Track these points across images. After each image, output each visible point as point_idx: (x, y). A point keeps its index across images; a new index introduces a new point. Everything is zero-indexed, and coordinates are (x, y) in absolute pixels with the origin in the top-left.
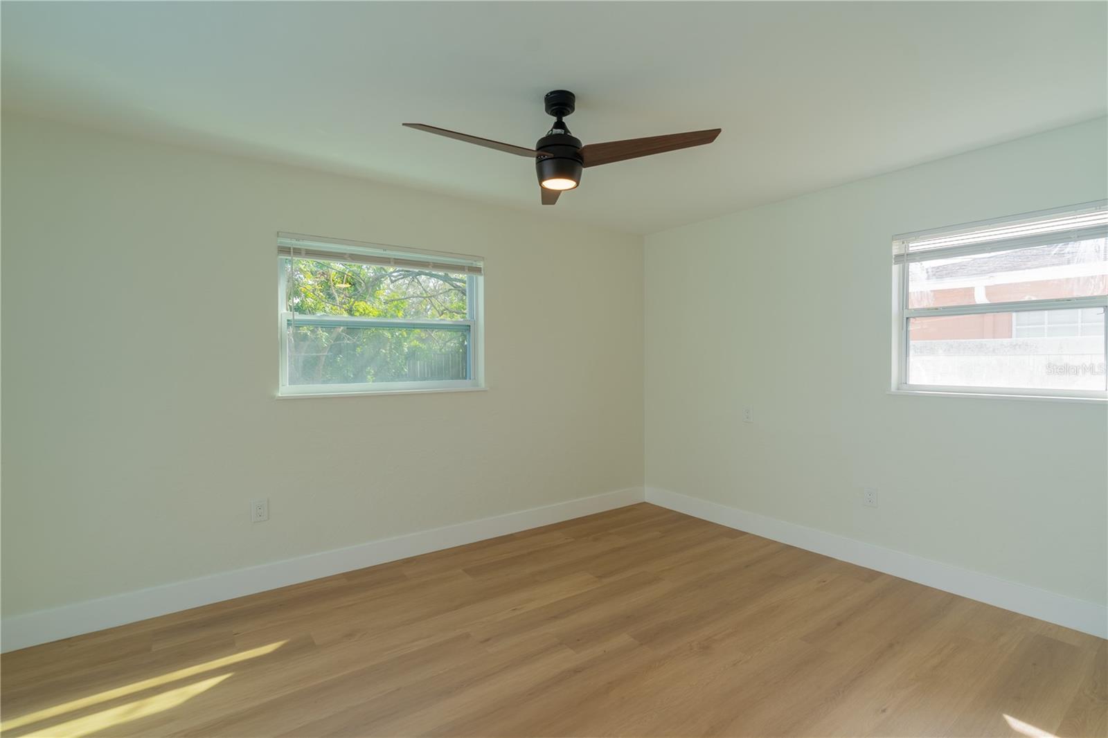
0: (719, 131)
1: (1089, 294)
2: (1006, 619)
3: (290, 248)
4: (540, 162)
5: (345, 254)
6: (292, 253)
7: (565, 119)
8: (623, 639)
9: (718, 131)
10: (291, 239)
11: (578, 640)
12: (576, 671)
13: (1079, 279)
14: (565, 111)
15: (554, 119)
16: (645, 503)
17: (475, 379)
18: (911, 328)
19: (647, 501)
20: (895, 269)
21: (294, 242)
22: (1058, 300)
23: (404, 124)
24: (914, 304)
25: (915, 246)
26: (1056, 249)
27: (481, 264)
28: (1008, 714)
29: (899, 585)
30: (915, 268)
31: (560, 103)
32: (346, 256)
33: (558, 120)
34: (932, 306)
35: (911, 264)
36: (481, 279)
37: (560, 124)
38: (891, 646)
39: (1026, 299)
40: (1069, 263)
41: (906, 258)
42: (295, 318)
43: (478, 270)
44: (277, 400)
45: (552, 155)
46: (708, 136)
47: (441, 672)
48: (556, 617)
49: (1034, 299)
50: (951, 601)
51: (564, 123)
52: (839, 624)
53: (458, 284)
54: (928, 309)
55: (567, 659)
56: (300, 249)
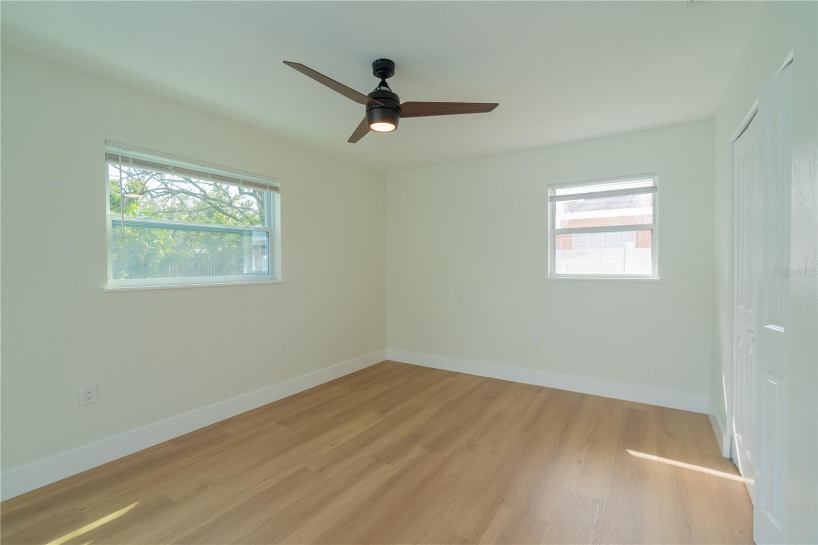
0: (498, 105)
1: (644, 223)
2: (611, 403)
3: (118, 156)
4: (370, 109)
5: (169, 166)
6: (120, 160)
7: (387, 80)
8: (417, 451)
9: (495, 105)
10: (119, 148)
11: (389, 457)
12: (397, 477)
13: (639, 216)
14: (387, 74)
15: (380, 80)
16: (387, 361)
17: (272, 274)
18: (557, 240)
19: (388, 359)
20: (549, 204)
21: (122, 151)
22: (631, 226)
23: (284, 62)
24: (558, 226)
25: (560, 192)
26: (629, 198)
27: (278, 185)
28: (629, 449)
29: (555, 394)
30: (559, 204)
31: (384, 68)
32: (170, 168)
33: (382, 80)
34: (567, 227)
35: (557, 203)
36: (277, 197)
37: (383, 84)
38: (567, 426)
39: (615, 225)
40: (635, 206)
41: (554, 198)
42: (125, 219)
43: (276, 189)
44: (106, 292)
45: (384, 105)
46: (488, 107)
47: (297, 500)
48: (365, 445)
49: (619, 225)
50: (583, 397)
51: (386, 83)
52: (536, 419)
53: (213, 202)
54: (567, 229)
55: (386, 472)
56: (127, 158)
